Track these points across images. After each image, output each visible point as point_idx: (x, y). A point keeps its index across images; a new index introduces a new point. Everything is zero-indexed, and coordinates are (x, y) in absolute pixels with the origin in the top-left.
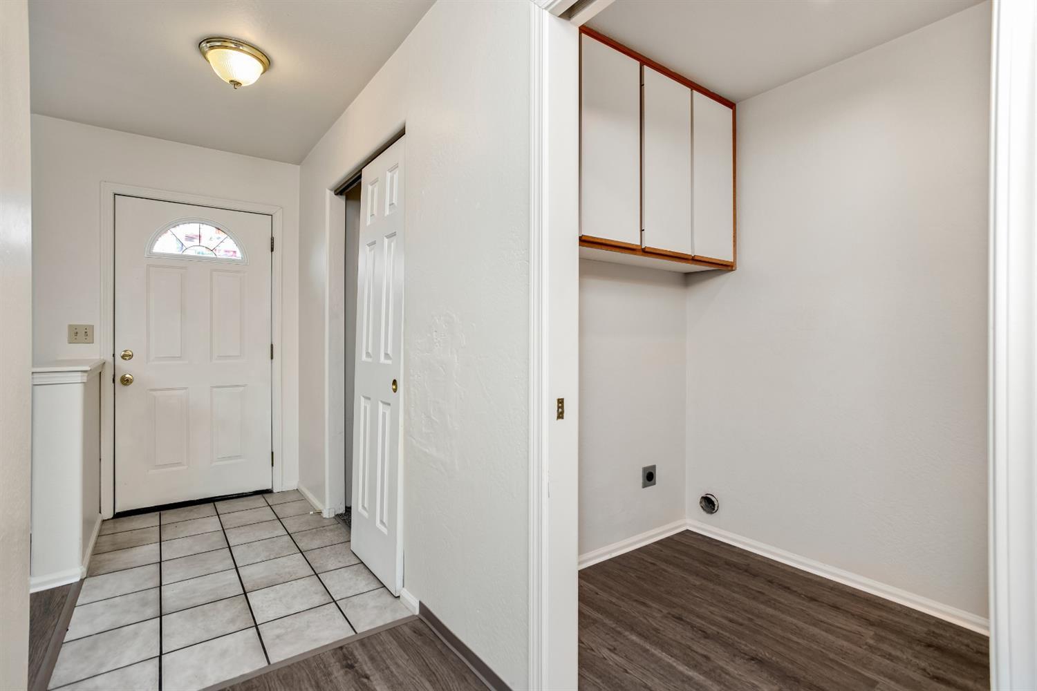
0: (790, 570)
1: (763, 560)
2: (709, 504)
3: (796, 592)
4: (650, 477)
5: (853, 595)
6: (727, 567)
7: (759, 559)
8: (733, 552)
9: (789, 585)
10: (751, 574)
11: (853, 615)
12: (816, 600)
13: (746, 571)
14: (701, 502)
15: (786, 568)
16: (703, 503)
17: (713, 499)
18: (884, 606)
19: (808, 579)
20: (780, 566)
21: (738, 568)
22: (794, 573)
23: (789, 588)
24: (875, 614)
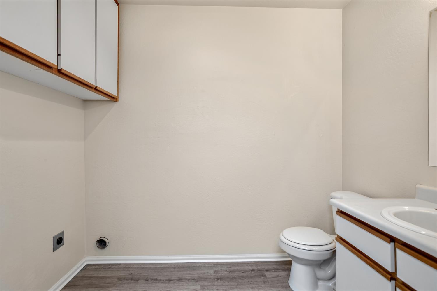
0: (153, 266)
1: (138, 266)
2: (102, 243)
3: (160, 280)
4: (59, 241)
5: (183, 267)
6: (120, 282)
7: (136, 266)
8: (120, 268)
9: (155, 278)
10: (135, 280)
11: (188, 280)
12: (171, 280)
13: (132, 279)
14: (96, 244)
15: (150, 266)
16: (98, 244)
17: (105, 239)
18: (196, 267)
19: (163, 267)
20: (147, 266)
21: (127, 280)
22: (155, 268)
23: (156, 280)
24: (195, 274)
